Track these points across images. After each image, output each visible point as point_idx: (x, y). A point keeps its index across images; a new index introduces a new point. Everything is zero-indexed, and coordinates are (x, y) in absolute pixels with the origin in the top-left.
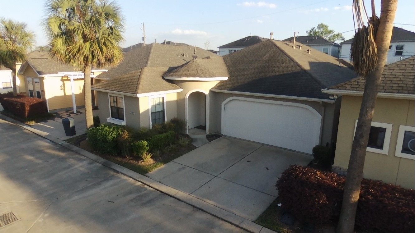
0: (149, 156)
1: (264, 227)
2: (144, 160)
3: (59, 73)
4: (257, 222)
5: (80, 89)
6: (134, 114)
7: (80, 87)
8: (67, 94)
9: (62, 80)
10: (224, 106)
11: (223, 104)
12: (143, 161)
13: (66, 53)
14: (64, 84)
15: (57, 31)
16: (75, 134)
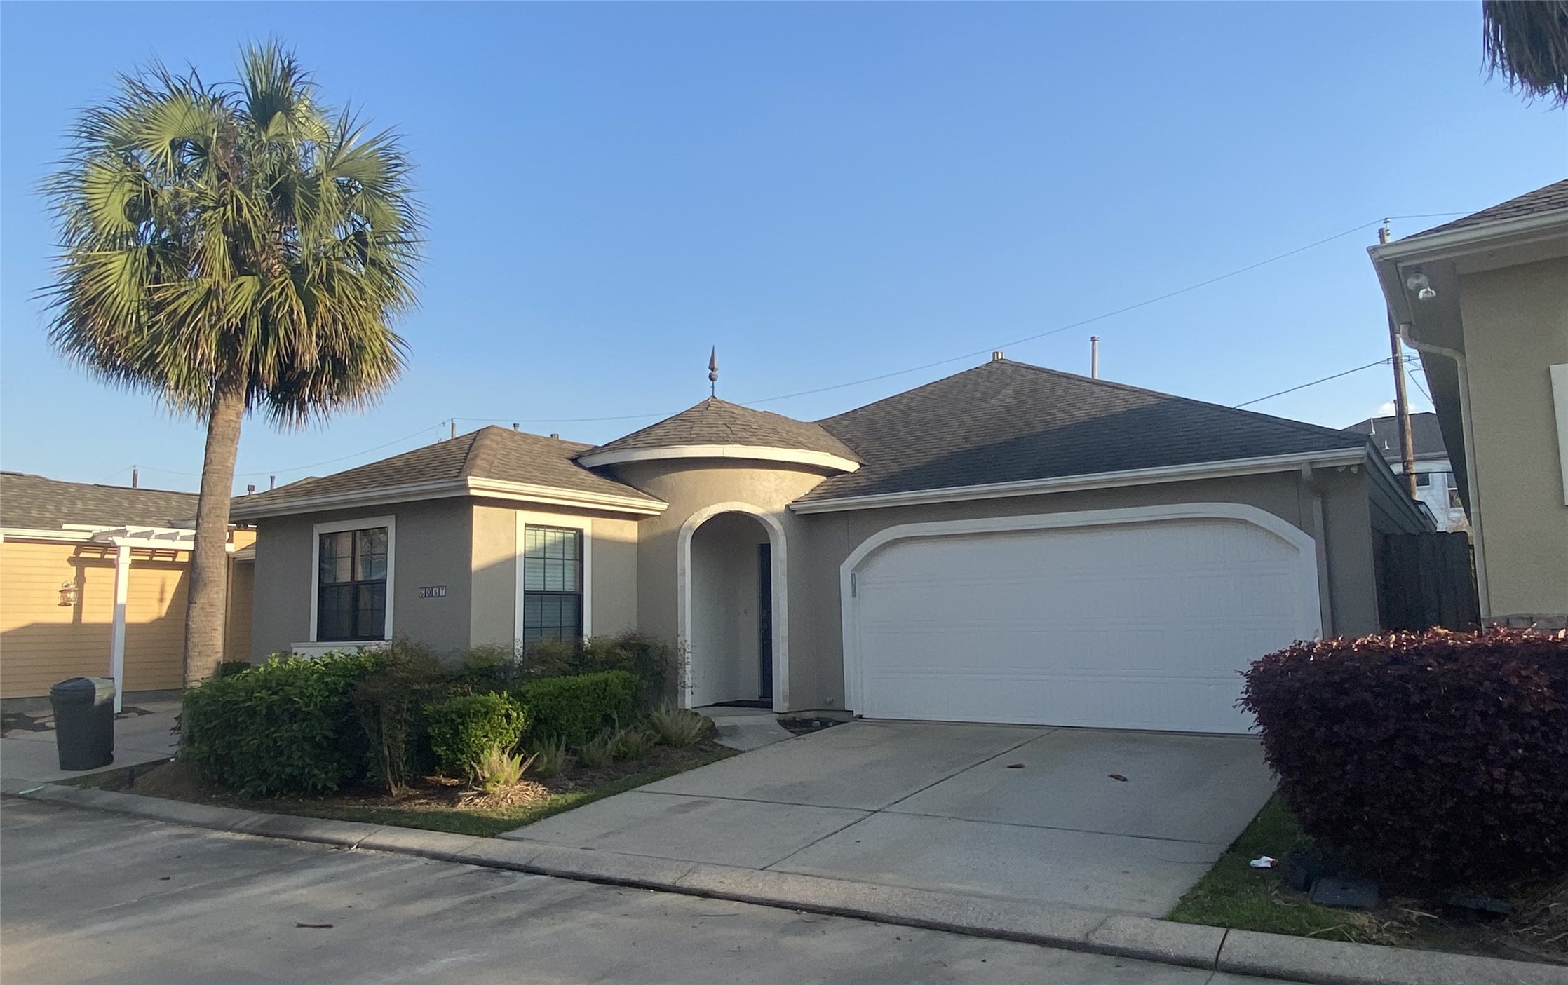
0: (510, 768)
1: (1232, 932)
2: (489, 787)
3: (65, 526)
4: (1182, 916)
5: (161, 600)
6: (443, 592)
7: (162, 592)
8: (86, 618)
9: (75, 561)
10: (853, 576)
11: (846, 569)
12: (481, 794)
13: (138, 317)
14: (80, 580)
15: (113, 213)
16: (109, 759)
